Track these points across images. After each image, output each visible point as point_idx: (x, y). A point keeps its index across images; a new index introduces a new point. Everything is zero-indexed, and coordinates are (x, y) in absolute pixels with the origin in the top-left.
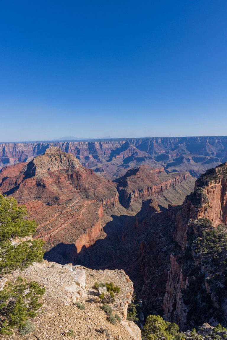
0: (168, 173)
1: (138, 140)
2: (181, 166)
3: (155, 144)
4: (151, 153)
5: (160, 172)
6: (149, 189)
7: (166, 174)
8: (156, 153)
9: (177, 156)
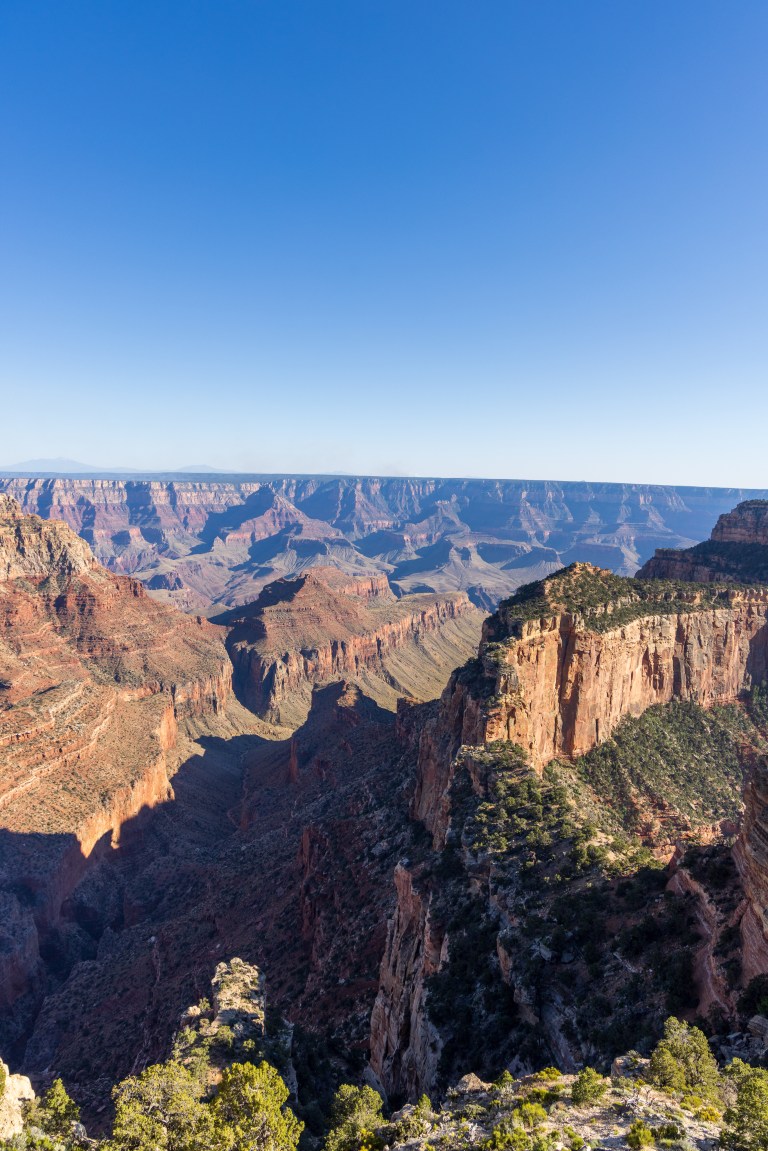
0: (399, 596)
1: (302, 482)
2: (441, 571)
3: (359, 496)
4: (347, 529)
5: (374, 592)
6: (337, 648)
7: (395, 598)
8: (362, 528)
9: (429, 538)
